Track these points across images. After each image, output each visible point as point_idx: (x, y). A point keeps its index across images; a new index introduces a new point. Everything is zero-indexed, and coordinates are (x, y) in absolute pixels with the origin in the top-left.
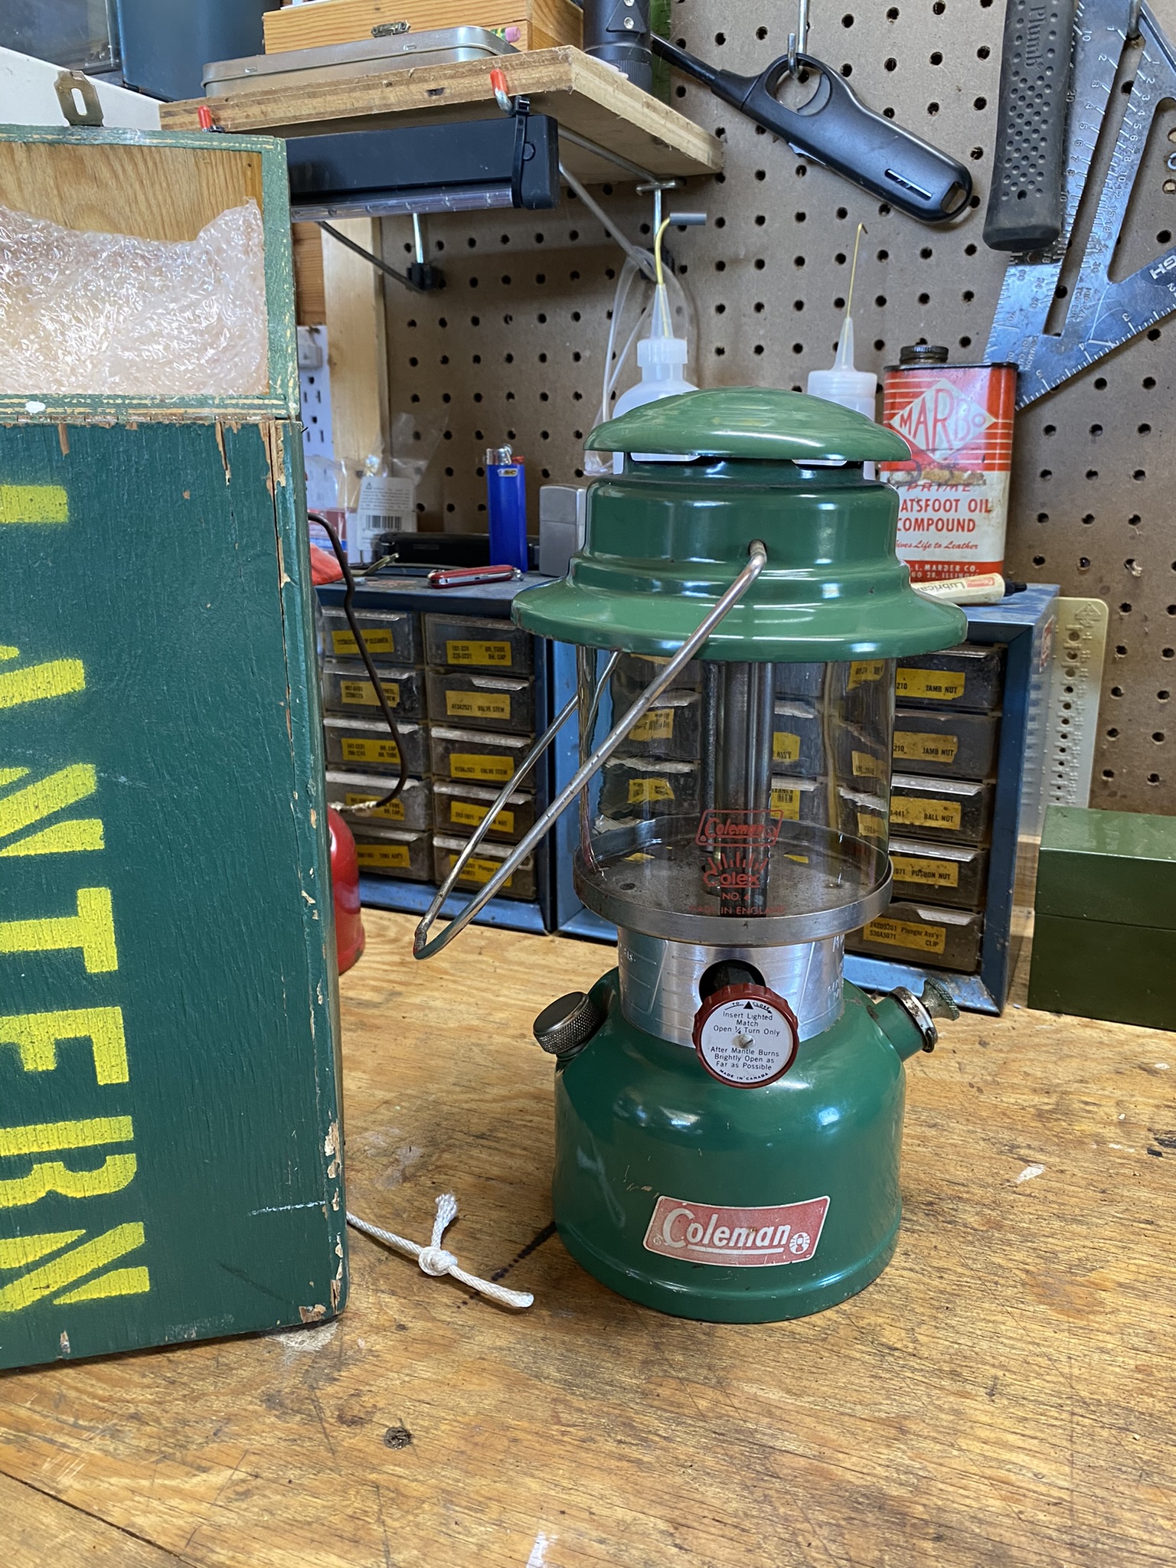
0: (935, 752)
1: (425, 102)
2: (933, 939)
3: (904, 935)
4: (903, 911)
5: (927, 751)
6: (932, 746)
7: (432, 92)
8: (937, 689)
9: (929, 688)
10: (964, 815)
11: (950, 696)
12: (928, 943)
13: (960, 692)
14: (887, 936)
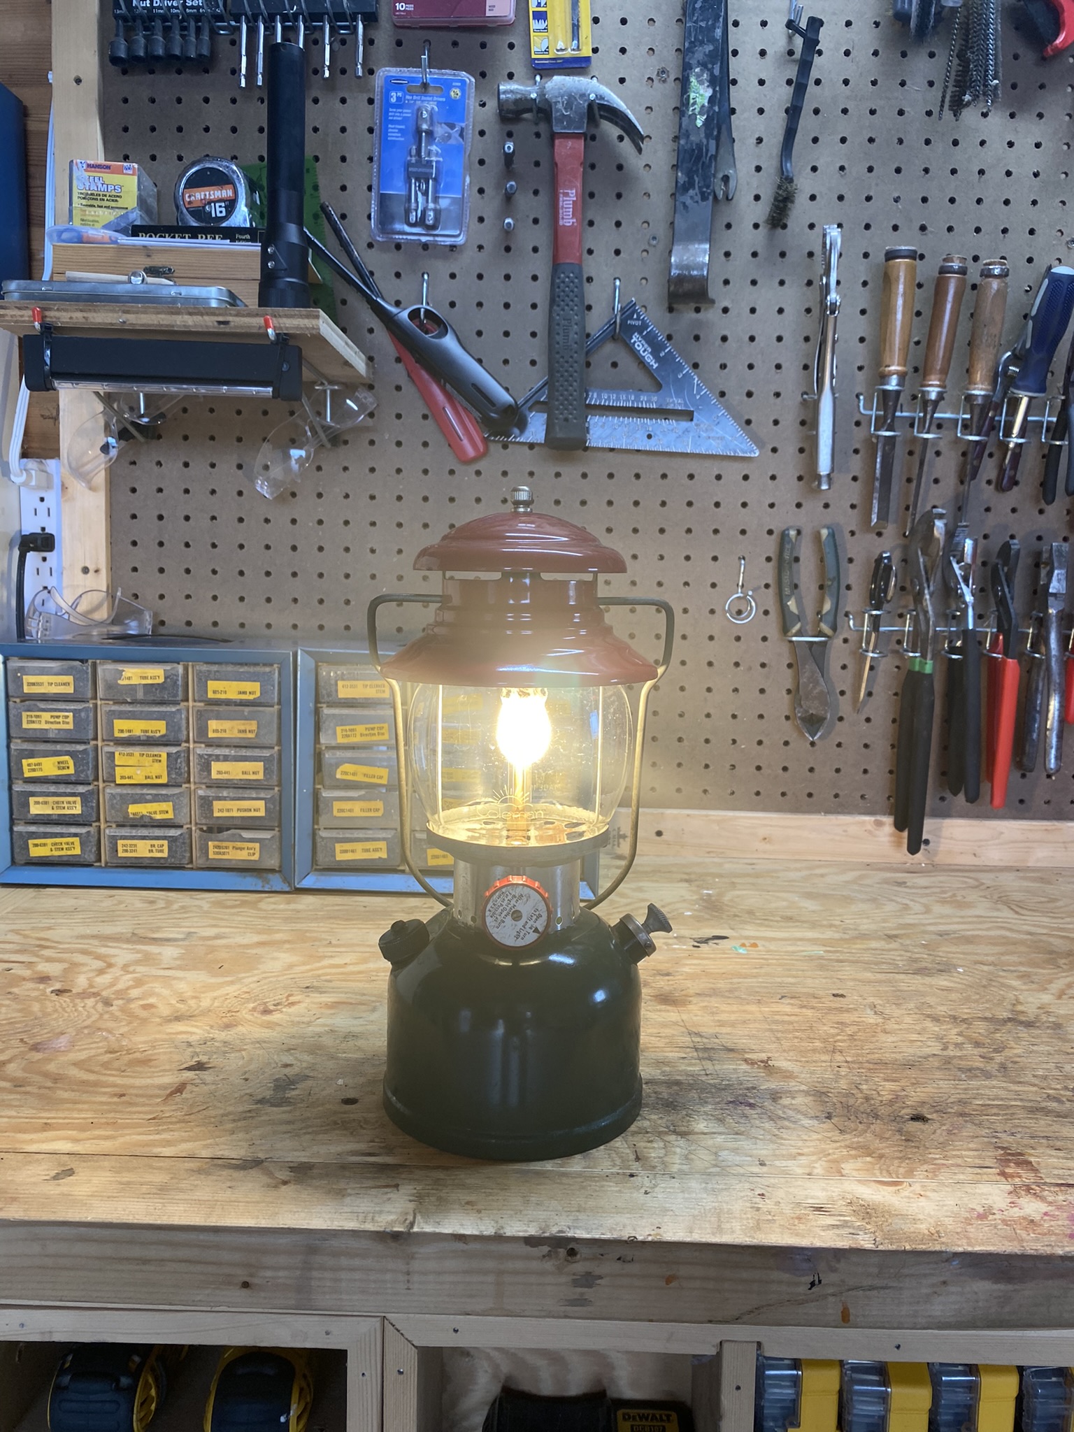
0: (244, 731)
1: (214, 327)
2: (252, 851)
3: (235, 851)
4: (234, 835)
5: (240, 731)
6: (242, 728)
7: (220, 323)
8: (244, 693)
9: (240, 693)
10: (265, 769)
11: (251, 697)
12: (249, 854)
13: (258, 694)
14: (224, 853)
